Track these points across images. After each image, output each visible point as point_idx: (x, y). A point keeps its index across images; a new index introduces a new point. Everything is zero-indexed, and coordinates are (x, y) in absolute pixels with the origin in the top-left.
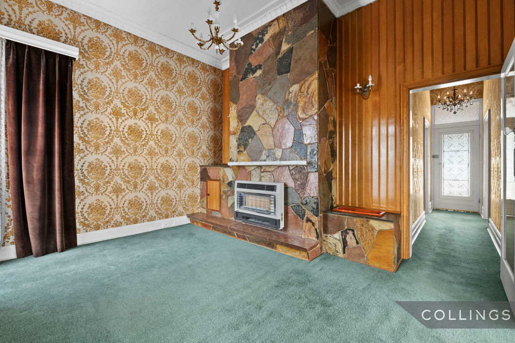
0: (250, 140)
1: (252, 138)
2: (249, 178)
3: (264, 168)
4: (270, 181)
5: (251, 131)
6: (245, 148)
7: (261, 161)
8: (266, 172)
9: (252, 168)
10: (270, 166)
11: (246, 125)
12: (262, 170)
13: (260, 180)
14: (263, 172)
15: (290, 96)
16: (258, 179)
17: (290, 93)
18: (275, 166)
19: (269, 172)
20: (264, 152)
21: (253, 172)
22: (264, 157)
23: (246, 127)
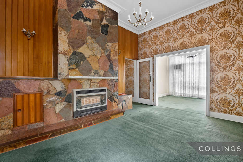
0: (82, 62)
1: (84, 61)
2: (81, 87)
3: (93, 80)
4: (97, 87)
5: (83, 57)
6: (77, 67)
7: (90, 76)
8: (94, 82)
9: (84, 80)
10: (97, 79)
11: (78, 51)
12: (92, 82)
13: (90, 87)
14: (92, 83)
15: (108, 47)
16: (89, 87)
17: (108, 45)
18: (100, 79)
19: (96, 82)
20: (93, 71)
21: (84, 83)
22: (92, 74)
23: (78, 53)
